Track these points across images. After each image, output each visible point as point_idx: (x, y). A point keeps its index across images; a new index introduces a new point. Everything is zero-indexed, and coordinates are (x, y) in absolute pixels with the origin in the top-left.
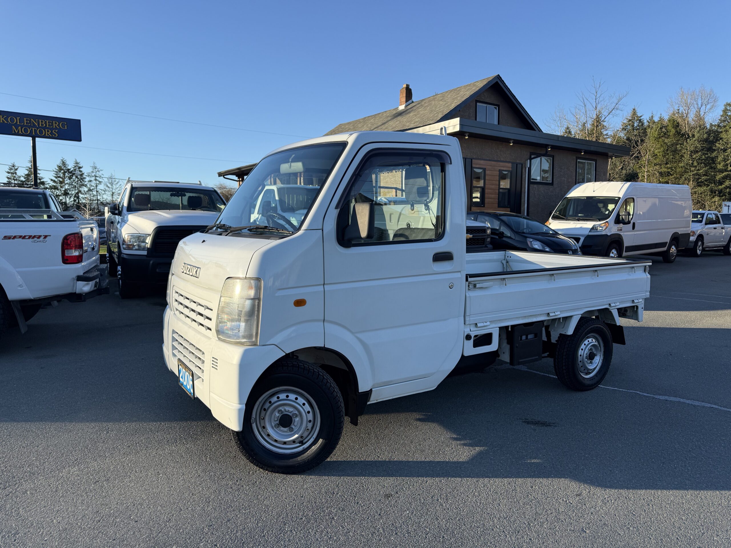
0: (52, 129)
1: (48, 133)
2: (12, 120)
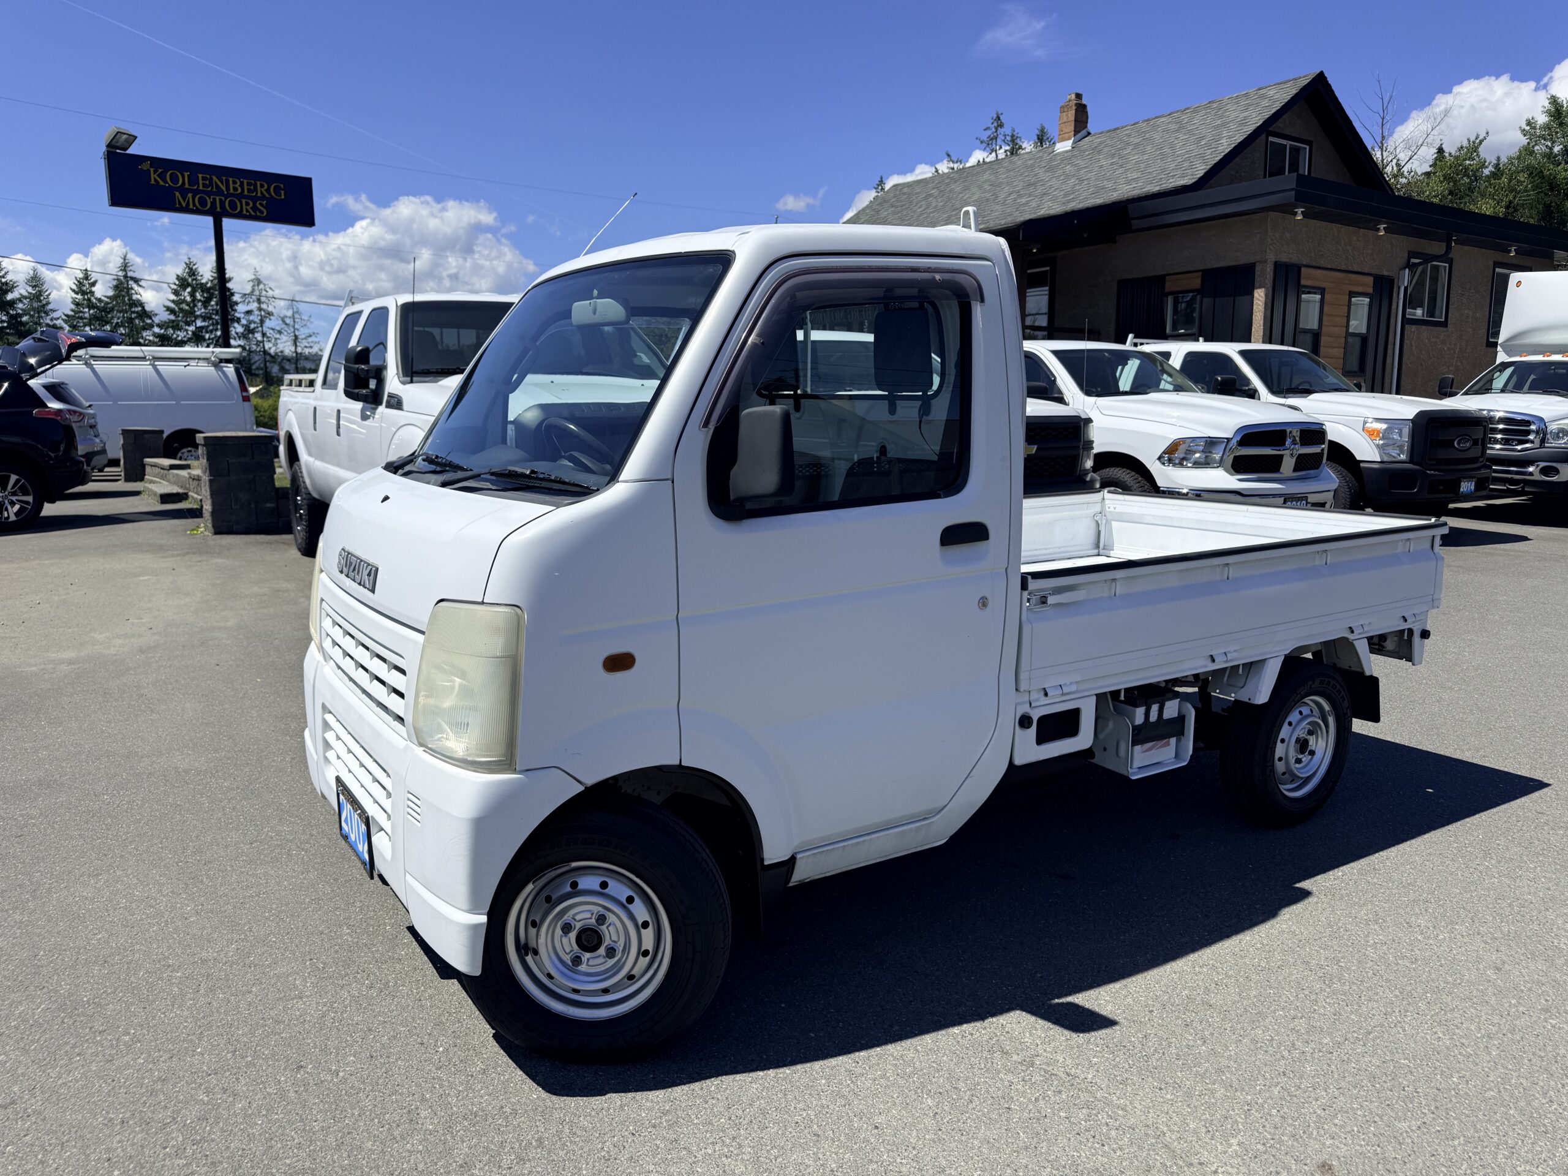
1: (247, 209)
2: (174, 178)
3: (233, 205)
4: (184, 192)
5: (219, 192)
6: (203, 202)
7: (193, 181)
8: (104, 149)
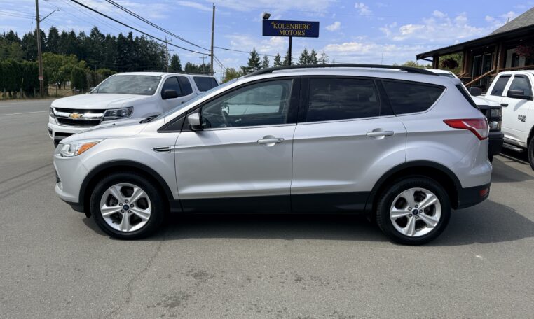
0: (302, 30)
1: (299, 33)
2: (280, 26)
3: (295, 33)
4: (282, 30)
5: (292, 29)
6: (287, 32)
7: (285, 26)
8: (262, 19)
